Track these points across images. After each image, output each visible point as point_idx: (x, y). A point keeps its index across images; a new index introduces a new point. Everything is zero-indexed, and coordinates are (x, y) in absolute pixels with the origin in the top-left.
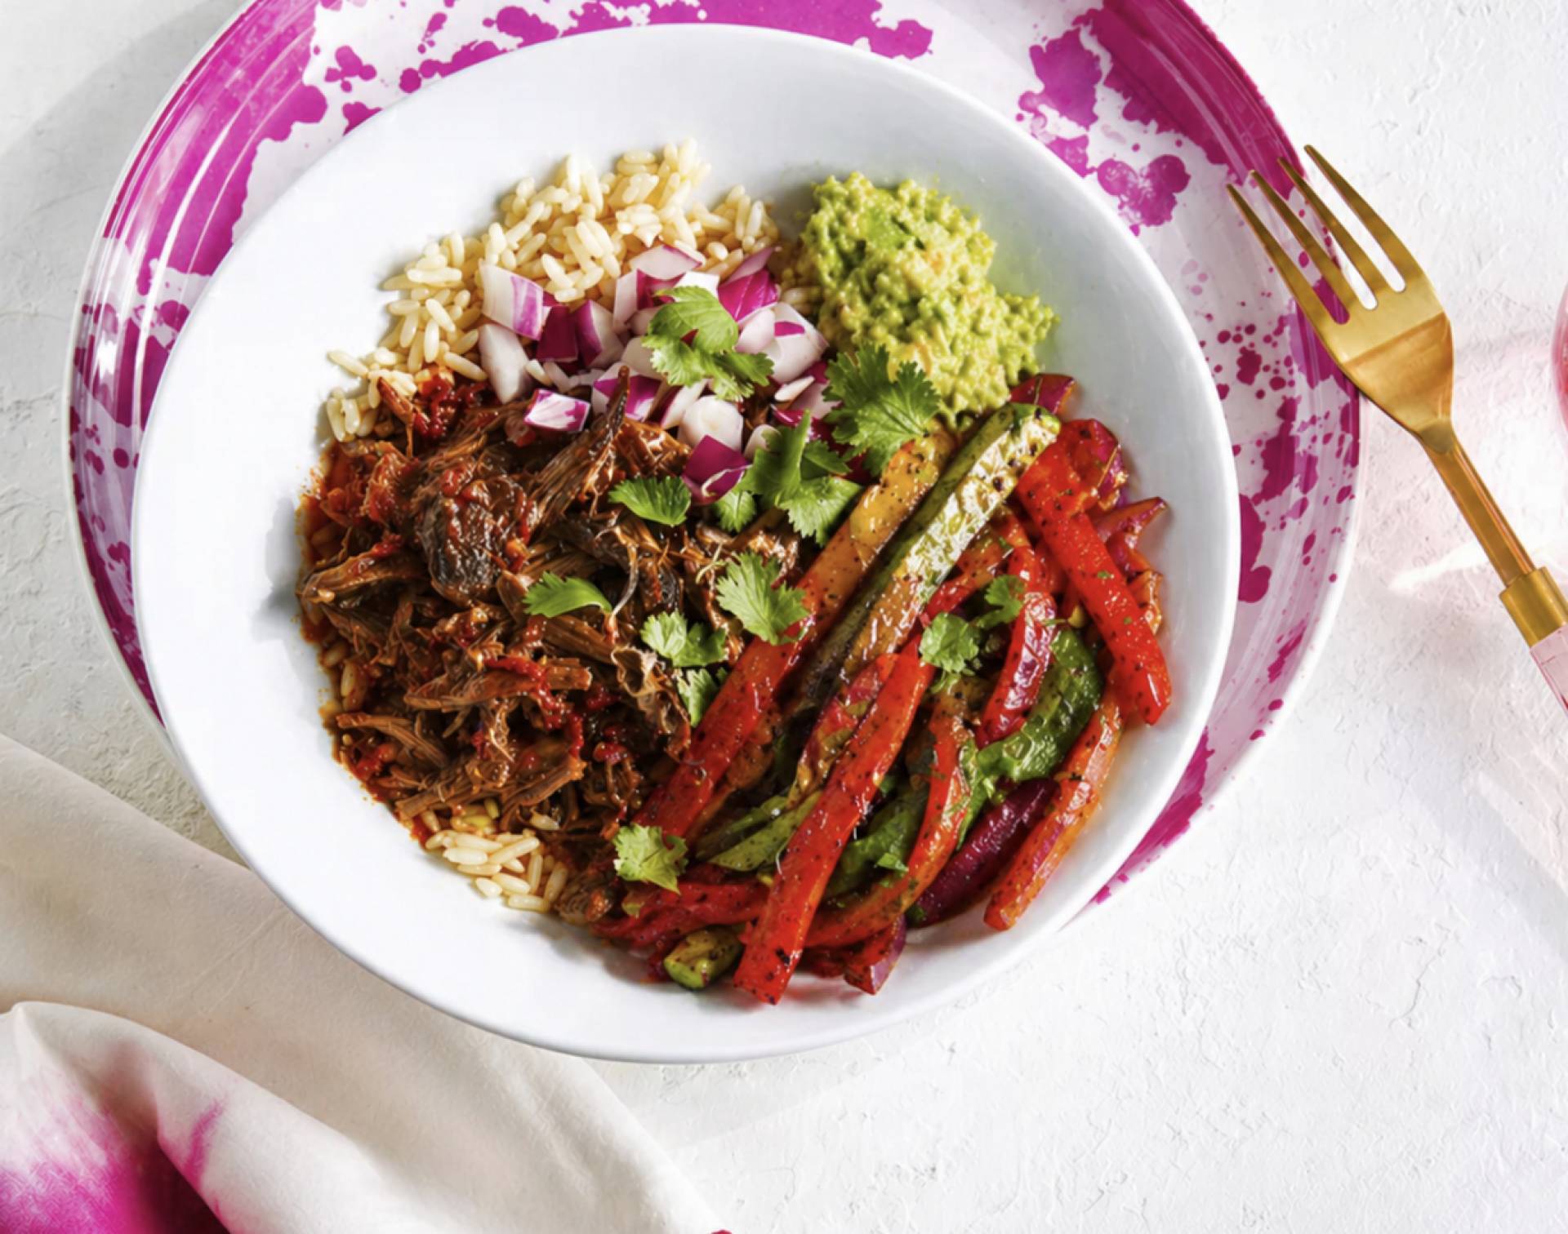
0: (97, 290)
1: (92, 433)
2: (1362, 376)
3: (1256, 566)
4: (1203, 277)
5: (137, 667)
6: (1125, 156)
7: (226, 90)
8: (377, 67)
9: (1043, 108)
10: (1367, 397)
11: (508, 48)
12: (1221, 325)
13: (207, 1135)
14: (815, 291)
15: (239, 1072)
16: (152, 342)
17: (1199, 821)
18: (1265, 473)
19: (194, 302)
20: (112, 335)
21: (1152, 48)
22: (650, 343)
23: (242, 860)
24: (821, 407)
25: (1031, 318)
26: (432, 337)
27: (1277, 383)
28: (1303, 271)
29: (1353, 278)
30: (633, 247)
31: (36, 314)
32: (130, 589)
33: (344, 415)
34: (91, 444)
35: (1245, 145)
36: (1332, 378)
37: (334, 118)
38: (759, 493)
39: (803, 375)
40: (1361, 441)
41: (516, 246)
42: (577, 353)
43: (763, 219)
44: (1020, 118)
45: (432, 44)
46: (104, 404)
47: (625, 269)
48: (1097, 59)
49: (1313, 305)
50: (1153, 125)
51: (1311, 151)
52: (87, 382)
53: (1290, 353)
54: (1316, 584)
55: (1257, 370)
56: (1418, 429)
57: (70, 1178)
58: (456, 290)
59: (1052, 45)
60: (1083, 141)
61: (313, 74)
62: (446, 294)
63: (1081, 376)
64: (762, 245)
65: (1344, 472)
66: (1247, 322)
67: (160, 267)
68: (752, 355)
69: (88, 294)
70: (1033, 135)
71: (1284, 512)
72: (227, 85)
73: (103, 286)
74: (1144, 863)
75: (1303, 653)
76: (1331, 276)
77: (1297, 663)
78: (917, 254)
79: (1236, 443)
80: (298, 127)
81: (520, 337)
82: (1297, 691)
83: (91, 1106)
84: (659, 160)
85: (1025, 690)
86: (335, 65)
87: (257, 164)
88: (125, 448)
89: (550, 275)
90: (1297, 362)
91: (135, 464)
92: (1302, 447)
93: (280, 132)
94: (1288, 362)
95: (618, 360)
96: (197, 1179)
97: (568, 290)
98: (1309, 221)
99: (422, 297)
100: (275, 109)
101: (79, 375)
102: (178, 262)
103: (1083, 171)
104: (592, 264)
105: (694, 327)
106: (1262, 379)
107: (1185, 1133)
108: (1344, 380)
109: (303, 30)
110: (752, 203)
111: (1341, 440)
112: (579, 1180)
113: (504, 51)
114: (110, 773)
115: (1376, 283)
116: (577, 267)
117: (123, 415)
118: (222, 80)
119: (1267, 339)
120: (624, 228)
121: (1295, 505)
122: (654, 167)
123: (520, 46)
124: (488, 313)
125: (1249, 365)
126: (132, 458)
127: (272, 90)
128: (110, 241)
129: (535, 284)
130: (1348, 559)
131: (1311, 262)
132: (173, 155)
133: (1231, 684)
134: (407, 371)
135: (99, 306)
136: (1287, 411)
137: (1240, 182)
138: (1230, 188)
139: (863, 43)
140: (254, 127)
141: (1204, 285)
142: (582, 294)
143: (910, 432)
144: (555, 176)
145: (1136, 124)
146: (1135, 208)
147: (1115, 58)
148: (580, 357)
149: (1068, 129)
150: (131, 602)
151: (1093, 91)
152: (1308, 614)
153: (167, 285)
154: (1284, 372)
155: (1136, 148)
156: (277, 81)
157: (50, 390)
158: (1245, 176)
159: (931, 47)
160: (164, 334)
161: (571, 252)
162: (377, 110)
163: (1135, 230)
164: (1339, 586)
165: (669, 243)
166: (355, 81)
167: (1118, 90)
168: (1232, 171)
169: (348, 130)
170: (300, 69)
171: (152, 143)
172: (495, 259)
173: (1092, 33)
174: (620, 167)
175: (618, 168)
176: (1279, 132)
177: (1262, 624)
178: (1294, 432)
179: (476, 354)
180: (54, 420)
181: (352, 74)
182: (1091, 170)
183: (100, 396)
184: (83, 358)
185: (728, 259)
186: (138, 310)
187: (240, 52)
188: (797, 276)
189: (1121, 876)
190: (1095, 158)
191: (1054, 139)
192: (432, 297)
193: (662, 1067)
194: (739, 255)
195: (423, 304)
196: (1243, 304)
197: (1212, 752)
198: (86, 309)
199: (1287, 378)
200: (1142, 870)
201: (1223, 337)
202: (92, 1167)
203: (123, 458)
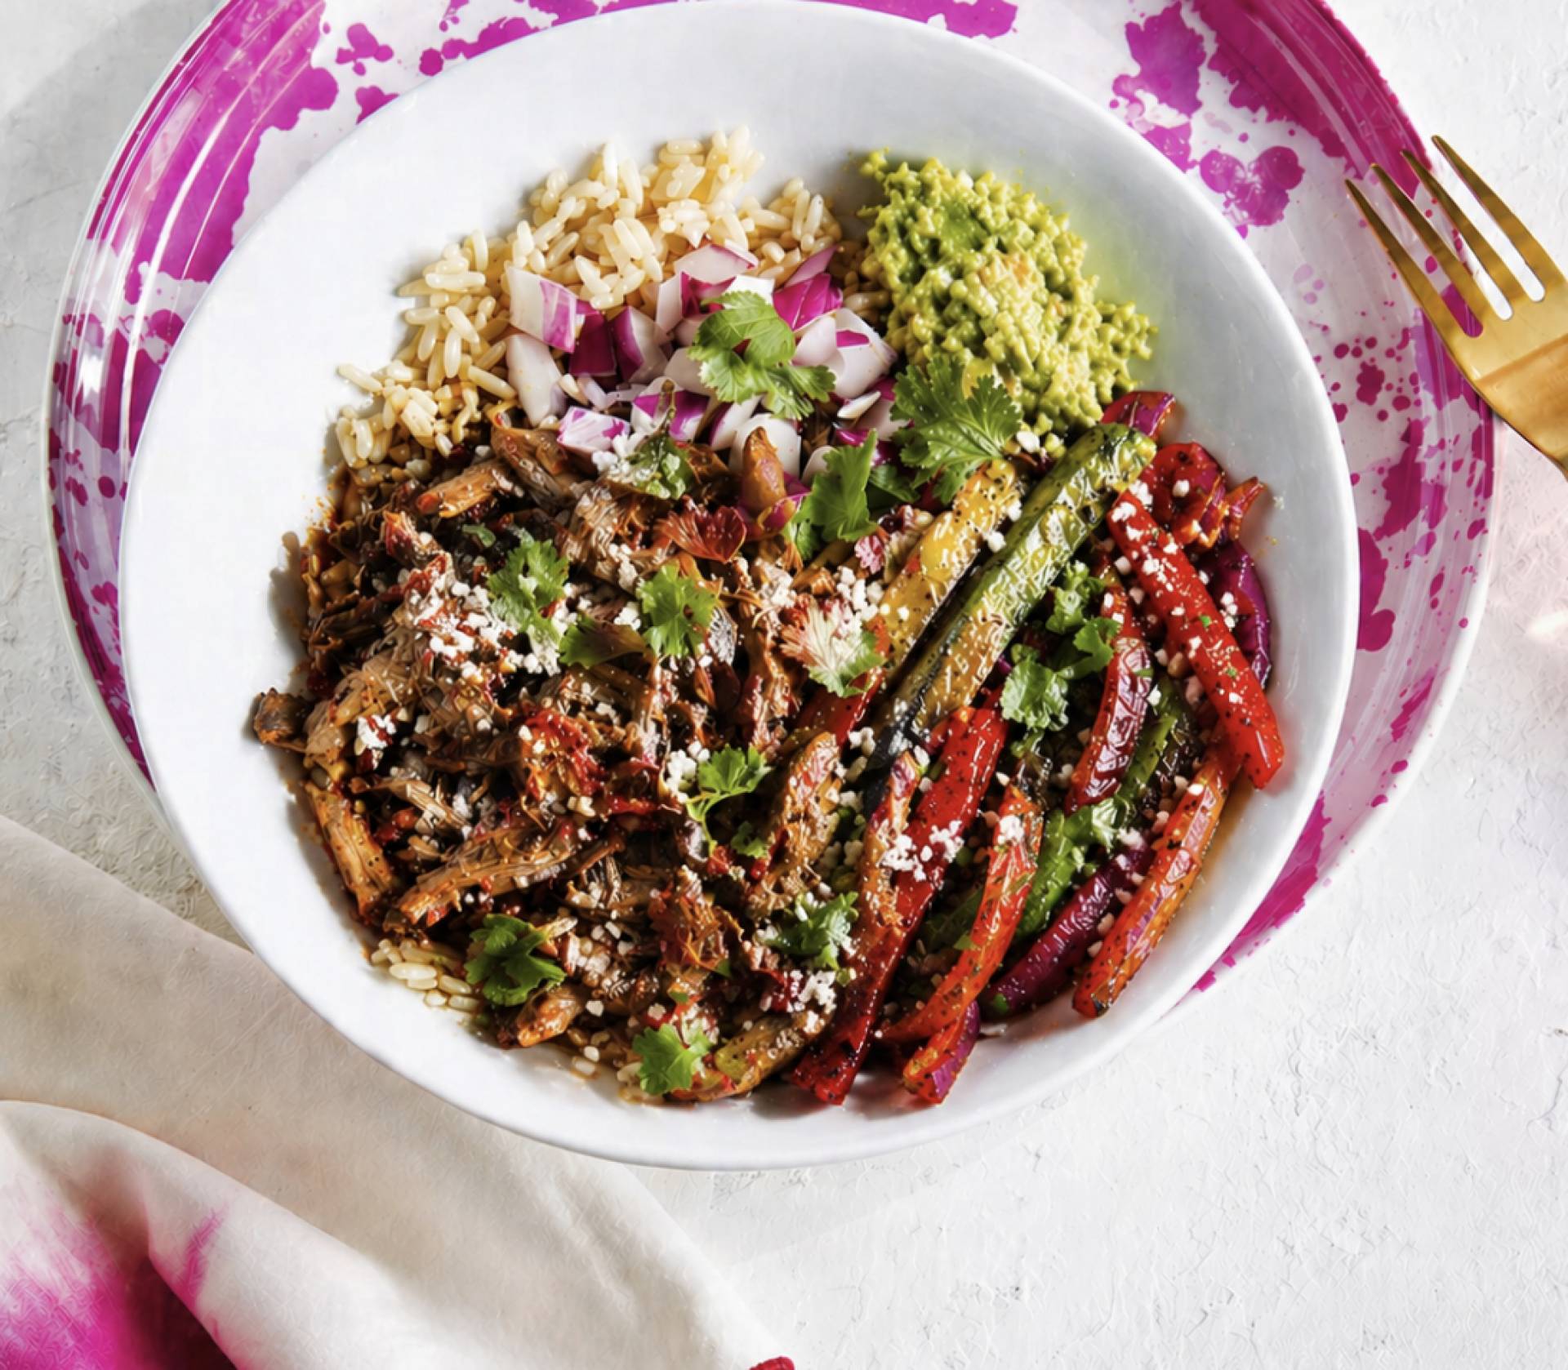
0: (80, 298)
1: (74, 458)
2: (1498, 396)
3: (1378, 609)
4: (1319, 285)
5: (125, 724)
6: (1230, 147)
7: (225, 73)
8: (393, 46)
9: (1140, 94)
10: (1502, 419)
11: (541, 26)
12: (1337, 337)
13: (204, 1251)
14: (881, 297)
15: (240, 1180)
16: (142, 355)
17: (1314, 899)
18: (1387, 505)
19: (189, 311)
20: (97, 349)
21: (1261, 25)
22: (697, 354)
23: (241, 941)
24: (888, 427)
25: (1127, 327)
26: (453, 350)
27: (1401, 403)
28: (1430, 276)
29: (1486, 284)
30: (678, 247)
31: (12, 326)
32: (117, 633)
33: (355, 436)
34: (70, 471)
35: (1365, 135)
36: (1462, 397)
37: (346, 103)
38: (819, 524)
39: (868, 391)
40: (1496, 469)
41: (546, 247)
42: (615, 365)
43: (824, 215)
44: (1114, 104)
45: (455, 20)
46: (88, 426)
47: (669, 273)
48: (1200, 38)
49: (1441, 314)
50: (1263, 113)
51: (1440, 143)
52: (69, 403)
53: (1415, 369)
54: (1446, 630)
55: (1379, 389)
56: (1558, 455)
57: (50, 1298)
58: (478, 296)
59: (1151, 21)
60: (1185, 130)
61: (322, 56)
62: (468, 301)
63: (1181, 393)
64: (822, 245)
65: (1476, 504)
66: (1368, 334)
67: (150, 272)
68: (811, 368)
69: (70, 302)
70: (1130, 124)
71: (1407, 550)
72: (226, 68)
73: (87, 295)
74: (1251, 946)
75: (1430, 708)
76: (1462, 284)
77: (1424, 719)
78: (997, 256)
79: (1355, 471)
80: (306, 115)
81: (551, 349)
82: (1424, 751)
83: (74, 1218)
84: (706, 149)
85: (1118, 749)
86: (346, 45)
87: (259, 155)
88: (112, 476)
89: (584, 279)
90: (1423, 380)
91: (123, 493)
92: (1429, 474)
93: (286, 120)
94: (1413, 379)
95: (661, 374)
96: (193, 1300)
97: (605, 295)
98: (1437, 221)
99: (442, 304)
100: (280, 93)
101: (59, 395)
102: (171, 267)
103: (1182, 163)
104: (631, 267)
105: (746, 337)
106: (1384, 399)
107: (1298, 1249)
108: (1477, 401)
109: (310, 7)
110: (812, 197)
111: (1473, 467)
112: (620, 1300)
113: (536, 30)
114: (95, 844)
115: (1511, 290)
116: (614, 270)
117: (109, 439)
118: (219, 62)
119: (1390, 353)
120: (667, 225)
121: (1422, 539)
122: (701, 158)
123: (555, 23)
124: (516, 322)
125: (1370, 383)
126: (118, 488)
127: (276, 72)
128: (95, 241)
129: (566, 290)
130: (1480, 602)
131: (1439, 268)
132: (165, 148)
133: (1350, 742)
134: (425, 388)
135: (83, 316)
136: (1412, 435)
137: (1359, 176)
138: (1349, 184)
139: (938, 21)
140: (256, 116)
141: (1320, 294)
142: (621, 300)
143: (988, 454)
144: (590, 167)
145: (1245, 111)
146: (1241, 207)
147: (1219, 39)
148: (618, 370)
149: (1169, 117)
150: (118, 649)
151: (1196, 75)
152: (1437, 665)
153: (159, 292)
154: (1408, 391)
155: (1244, 138)
156: (281, 64)
157: (28, 411)
158: (1366, 170)
159: (1016, 24)
160: (155, 347)
161: (609, 255)
162: (393, 97)
163: (1243, 231)
164: (1471, 634)
165: (717, 243)
166: (370, 63)
167: (1224, 74)
168: (1350, 164)
169: (361, 118)
170: (309, 50)
171: (142, 133)
172: (523, 261)
173: (1195, 9)
174: (662, 156)
175: (659, 154)
176: (1404, 121)
177: (1384, 677)
178: (1420, 458)
179: (502, 367)
180: (33, 444)
181: (366, 56)
182: (1194, 163)
183: (83, 416)
184: (64, 375)
185: (784, 261)
186: (126, 320)
187: (240, 30)
188: (862, 279)
189: (1228, 958)
190: (1198, 152)
191: (1152, 128)
192: (452, 304)
193: (713, 1174)
194: (796, 257)
195: (442, 311)
196: (1363, 314)
197: (1329, 820)
198: (67, 319)
199: (1413, 398)
200: (1249, 954)
201: (1341, 351)
202: (74, 1284)
203: (108, 487)
